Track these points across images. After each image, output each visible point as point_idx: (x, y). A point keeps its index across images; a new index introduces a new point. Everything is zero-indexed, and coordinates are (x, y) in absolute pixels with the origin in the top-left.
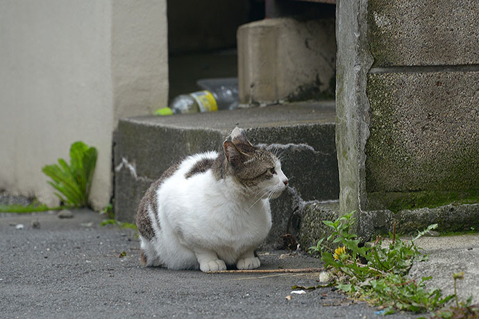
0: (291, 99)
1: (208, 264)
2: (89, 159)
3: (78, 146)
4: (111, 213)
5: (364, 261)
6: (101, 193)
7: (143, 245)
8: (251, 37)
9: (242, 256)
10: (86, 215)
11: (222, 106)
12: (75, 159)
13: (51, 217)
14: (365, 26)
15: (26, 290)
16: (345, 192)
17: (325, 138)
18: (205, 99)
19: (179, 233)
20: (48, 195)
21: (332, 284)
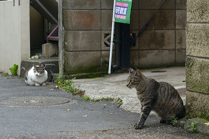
0: (51, 57)
1: (37, 85)
2: (17, 67)
3: (15, 65)
4: (20, 76)
5: (63, 84)
6: (19, 73)
7: (26, 81)
8: (44, 46)
9: (43, 83)
10: (16, 76)
11: (39, 58)
12: (14, 67)
13: (10, 77)
14: (63, 44)
15: (6, 89)
16: (60, 72)
17: (57, 63)
18: (37, 57)
19: (31, 79)
20: (10, 73)
21: (58, 88)
